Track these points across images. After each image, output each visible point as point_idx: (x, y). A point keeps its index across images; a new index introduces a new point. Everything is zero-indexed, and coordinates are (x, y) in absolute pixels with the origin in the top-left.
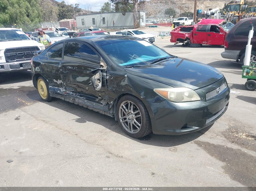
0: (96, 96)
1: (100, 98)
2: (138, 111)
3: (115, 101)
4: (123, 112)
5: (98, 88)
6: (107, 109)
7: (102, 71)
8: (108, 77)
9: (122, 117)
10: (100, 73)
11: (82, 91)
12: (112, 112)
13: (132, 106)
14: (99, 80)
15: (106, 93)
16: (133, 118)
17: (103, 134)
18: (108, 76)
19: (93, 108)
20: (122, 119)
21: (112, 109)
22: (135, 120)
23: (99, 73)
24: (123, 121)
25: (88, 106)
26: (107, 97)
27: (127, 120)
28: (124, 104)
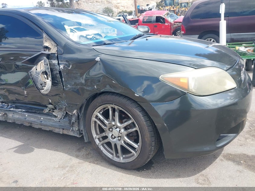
0: (44, 104)
1: (50, 106)
2: (130, 122)
3: (81, 108)
4: (99, 126)
5: (45, 88)
6: (67, 124)
7: (49, 57)
8: (62, 67)
9: (97, 134)
10: (45, 61)
11: (17, 100)
12: (77, 129)
13: (117, 114)
14: (45, 73)
15: (61, 97)
16: (120, 135)
17: (68, 171)
18: (61, 64)
19: (42, 125)
20: (99, 139)
21: (77, 124)
22: (126, 138)
23: (43, 61)
24: (100, 141)
25: (31, 123)
26: (64, 104)
27: (110, 139)
28: (99, 112)
